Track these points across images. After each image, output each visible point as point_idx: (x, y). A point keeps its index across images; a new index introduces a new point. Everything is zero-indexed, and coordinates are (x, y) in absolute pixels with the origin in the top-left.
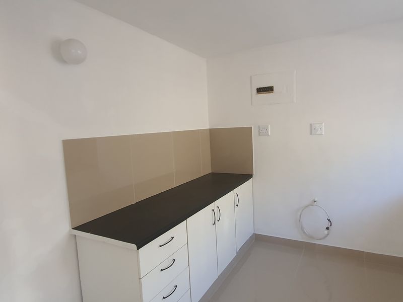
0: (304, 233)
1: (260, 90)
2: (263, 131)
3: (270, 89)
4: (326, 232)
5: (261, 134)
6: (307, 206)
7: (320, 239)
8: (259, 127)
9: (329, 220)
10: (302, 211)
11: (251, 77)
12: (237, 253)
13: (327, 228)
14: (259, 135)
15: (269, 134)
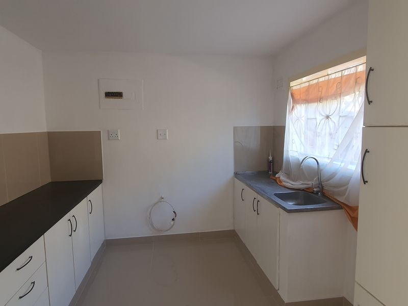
0: (154, 228)
1: (109, 95)
2: (112, 135)
3: (119, 95)
4: (172, 223)
5: (110, 138)
6: (156, 203)
7: (167, 230)
8: (108, 131)
9: (174, 212)
10: (152, 208)
11: (98, 80)
12: (92, 263)
13: (173, 220)
14: (109, 139)
15: (119, 139)
